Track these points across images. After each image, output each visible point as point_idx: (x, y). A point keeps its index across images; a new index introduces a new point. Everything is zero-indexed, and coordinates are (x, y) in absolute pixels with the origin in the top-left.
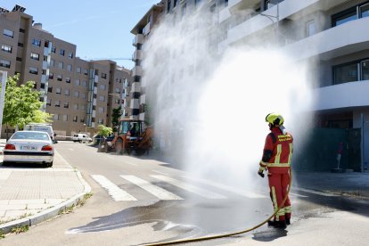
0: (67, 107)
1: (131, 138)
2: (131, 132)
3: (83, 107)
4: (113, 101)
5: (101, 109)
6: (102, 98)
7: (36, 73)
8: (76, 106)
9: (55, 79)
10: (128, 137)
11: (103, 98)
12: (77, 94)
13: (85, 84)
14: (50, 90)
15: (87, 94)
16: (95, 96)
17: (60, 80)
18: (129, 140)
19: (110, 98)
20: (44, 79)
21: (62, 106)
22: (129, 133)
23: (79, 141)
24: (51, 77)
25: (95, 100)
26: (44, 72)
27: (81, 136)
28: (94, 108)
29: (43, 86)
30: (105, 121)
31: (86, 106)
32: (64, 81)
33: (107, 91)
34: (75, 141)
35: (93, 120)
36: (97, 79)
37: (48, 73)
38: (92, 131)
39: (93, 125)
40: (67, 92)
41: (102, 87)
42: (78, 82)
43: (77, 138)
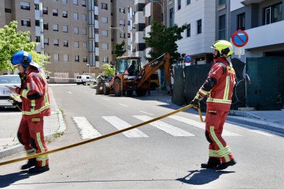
0: (67, 46)
1: (130, 77)
2: (129, 71)
3: (84, 45)
4: (118, 36)
5: (104, 46)
6: (104, 33)
7: (28, 9)
8: (76, 44)
9: (50, 14)
10: (126, 77)
11: (106, 33)
12: (76, 30)
13: (84, 17)
14: (46, 27)
15: (87, 29)
16: (96, 31)
17: (55, 15)
18: (127, 79)
19: (114, 32)
20: (37, 15)
21: (61, 45)
22: (126, 72)
23: (83, 83)
24: (45, 13)
25: (97, 35)
26: (37, 7)
27: (84, 77)
28: (96, 45)
29: (37, 23)
30: (110, 60)
31: (87, 43)
32: (60, 15)
33: (110, 24)
34: (79, 83)
35: (97, 59)
36: (97, 10)
37: (41, 8)
38: (97, 71)
39: (97, 64)
40: (65, 29)
41: (104, 20)
42: (76, 15)
43: (80, 80)
